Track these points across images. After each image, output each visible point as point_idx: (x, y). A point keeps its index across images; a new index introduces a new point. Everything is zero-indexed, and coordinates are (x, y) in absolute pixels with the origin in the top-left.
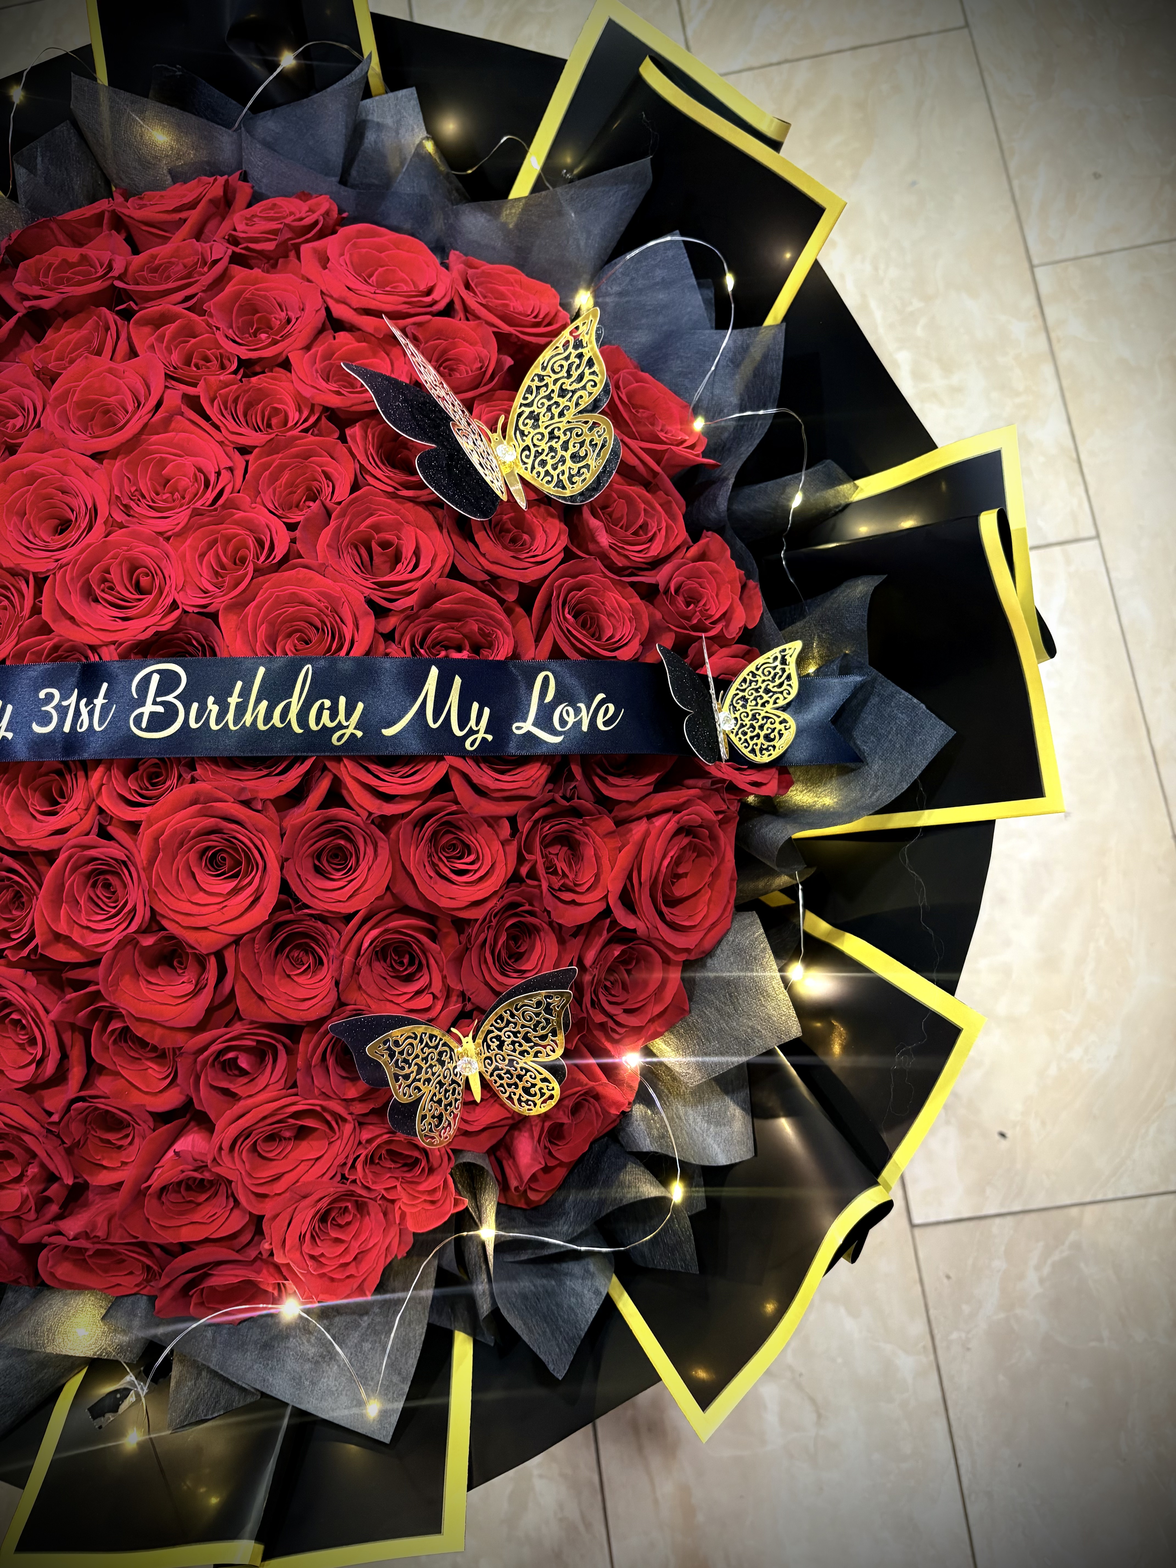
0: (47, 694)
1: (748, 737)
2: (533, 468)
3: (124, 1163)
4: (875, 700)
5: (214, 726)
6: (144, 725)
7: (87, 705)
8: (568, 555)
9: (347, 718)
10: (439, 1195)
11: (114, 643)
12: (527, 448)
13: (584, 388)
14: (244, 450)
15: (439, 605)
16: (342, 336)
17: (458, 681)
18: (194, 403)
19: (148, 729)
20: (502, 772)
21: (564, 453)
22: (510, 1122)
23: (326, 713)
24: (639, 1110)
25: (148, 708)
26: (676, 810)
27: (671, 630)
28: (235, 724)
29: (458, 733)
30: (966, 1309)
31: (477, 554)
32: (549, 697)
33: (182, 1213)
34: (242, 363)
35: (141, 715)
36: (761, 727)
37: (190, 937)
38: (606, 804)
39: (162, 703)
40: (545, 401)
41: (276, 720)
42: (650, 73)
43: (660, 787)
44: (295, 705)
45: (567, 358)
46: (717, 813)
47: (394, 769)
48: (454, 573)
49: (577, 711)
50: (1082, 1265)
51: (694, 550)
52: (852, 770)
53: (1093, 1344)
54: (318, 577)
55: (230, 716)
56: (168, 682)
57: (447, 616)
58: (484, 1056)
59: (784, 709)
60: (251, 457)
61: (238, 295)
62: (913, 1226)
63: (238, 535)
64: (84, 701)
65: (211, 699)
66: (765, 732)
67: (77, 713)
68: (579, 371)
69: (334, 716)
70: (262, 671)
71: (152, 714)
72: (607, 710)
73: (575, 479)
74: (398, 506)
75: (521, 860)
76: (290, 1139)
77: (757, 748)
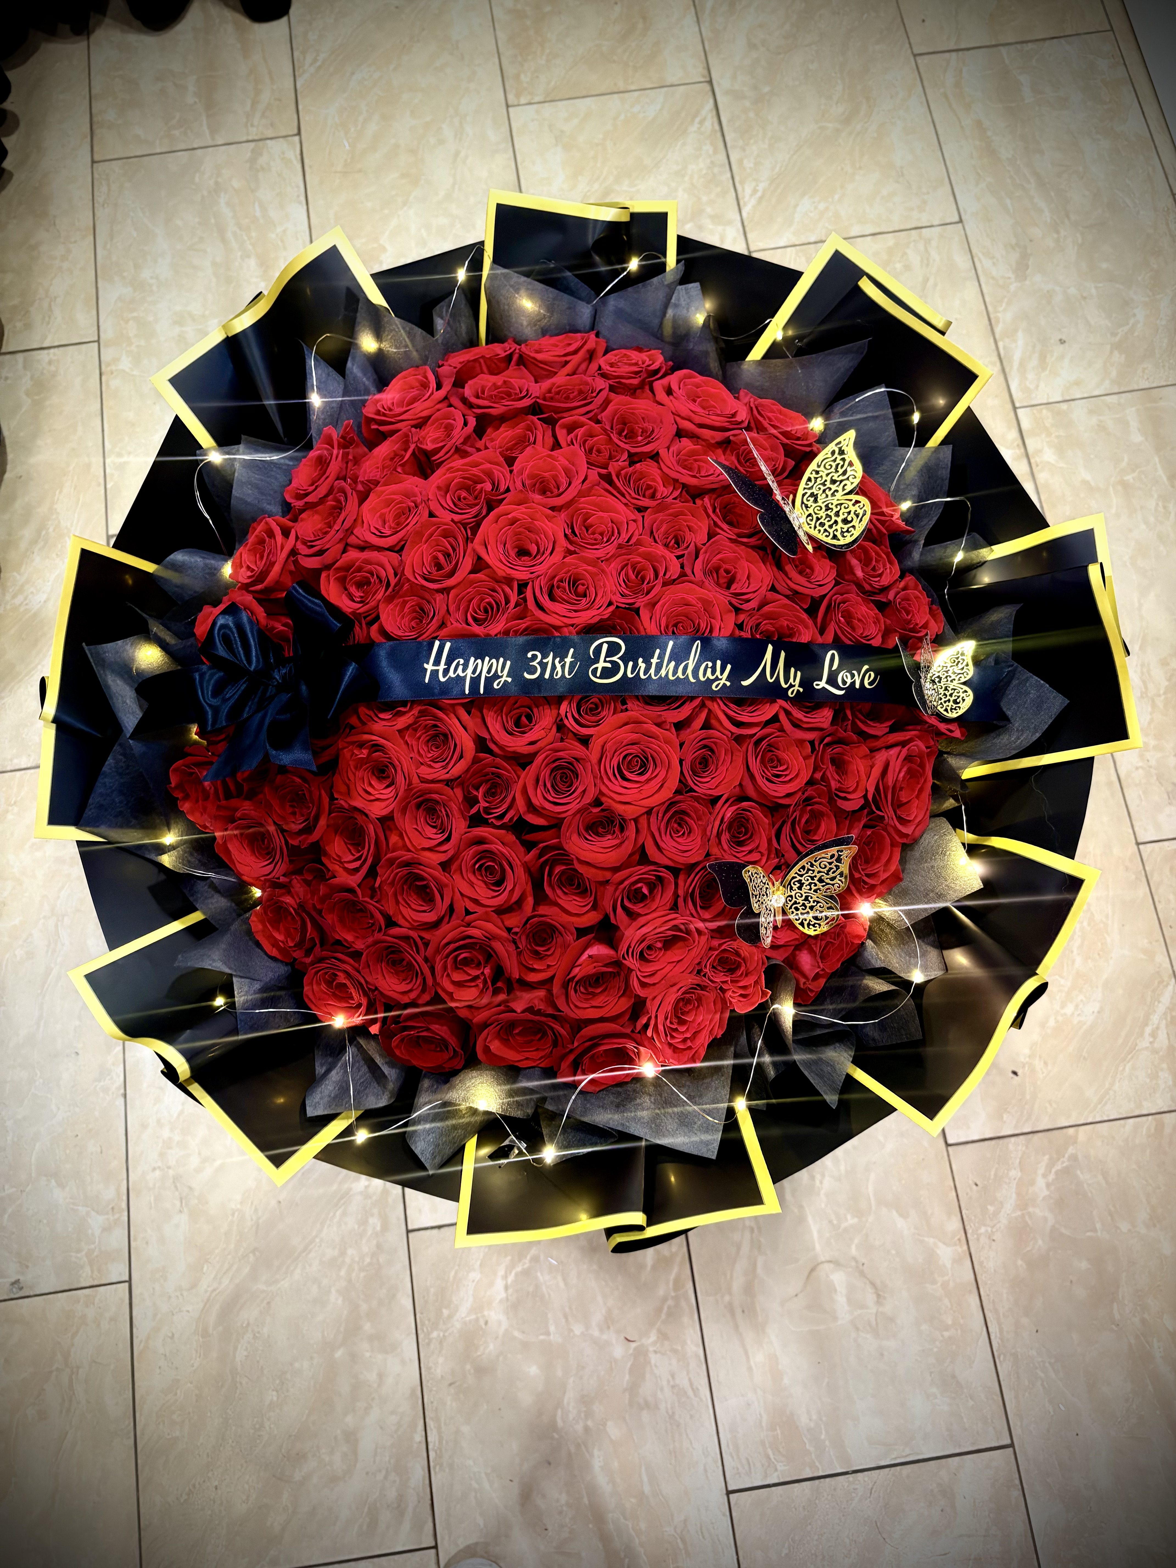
0: (533, 655)
1: (942, 701)
2: (815, 527)
3: (549, 966)
4: (1015, 682)
5: (642, 676)
6: (598, 675)
7: (560, 662)
8: (837, 583)
9: (722, 674)
10: (750, 991)
11: (572, 625)
12: (810, 515)
13: (848, 479)
14: (641, 509)
15: (766, 609)
16: (685, 441)
17: (783, 654)
18: (608, 478)
19: (600, 678)
20: (807, 713)
21: (836, 518)
22: (797, 943)
23: (709, 670)
24: (869, 943)
25: (601, 665)
26: (903, 744)
27: (897, 631)
28: (655, 676)
29: (785, 686)
30: (991, 1208)
31: (786, 578)
32: (835, 667)
33: (587, 1000)
34: (631, 455)
35: (597, 668)
36: (951, 695)
37: (620, 808)
38: (864, 736)
39: (609, 662)
40: (821, 486)
41: (680, 674)
42: (865, 285)
43: (893, 729)
44: (691, 664)
45: (835, 460)
46: (927, 748)
47: (744, 708)
48: (773, 589)
49: (853, 676)
50: (1079, 1172)
51: (902, 584)
52: (1002, 727)
53: (1089, 1234)
54: (698, 588)
55: (652, 671)
56: (613, 649)
57: (769, 616)
58: (787, 895)
59: (964, 683)
60: (646, 514)
61: (615, 412)
62: (948, 1145)
63: (641, 562)
64: (557, 660)
65: (640, 660)
66: (954, 698)
67: (554, 667)
68: (844, 469)
69: (714, 672)
70: (671, 643)
71: (603, 668)
72: (870, 676)
73: (845, 534)
74: (736, 548)
75: (816, 769)
76: (660, 949)
77: (949, 708)
